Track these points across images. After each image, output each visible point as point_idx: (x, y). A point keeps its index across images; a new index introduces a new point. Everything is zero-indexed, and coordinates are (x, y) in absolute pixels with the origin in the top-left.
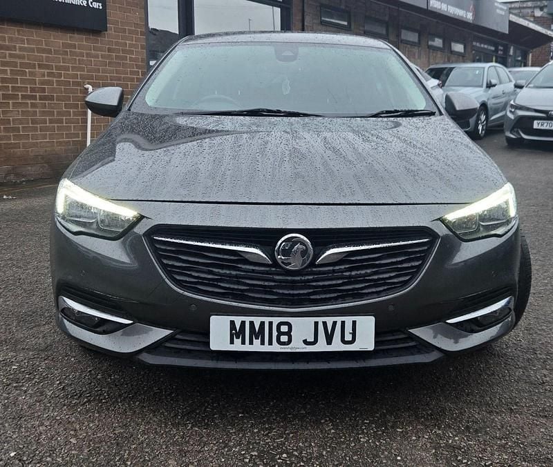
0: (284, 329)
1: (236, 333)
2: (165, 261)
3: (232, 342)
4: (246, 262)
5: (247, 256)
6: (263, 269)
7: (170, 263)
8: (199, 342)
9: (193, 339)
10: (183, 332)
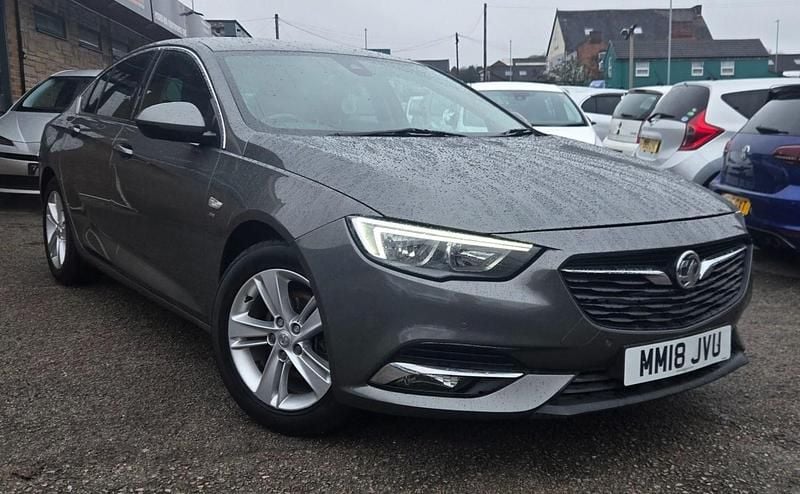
0: (680, 350)
1: (645, 364)
2: (579, 297)
3: (642, 375)
4: (651, 285)
5: (652, 280)
6: (664, 291)
7: (584, 297)
8: (599, 382)
9: (593, 379)
10: (582, 374)
